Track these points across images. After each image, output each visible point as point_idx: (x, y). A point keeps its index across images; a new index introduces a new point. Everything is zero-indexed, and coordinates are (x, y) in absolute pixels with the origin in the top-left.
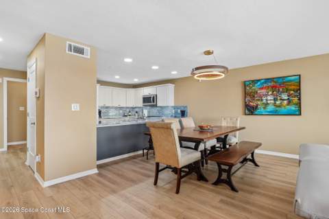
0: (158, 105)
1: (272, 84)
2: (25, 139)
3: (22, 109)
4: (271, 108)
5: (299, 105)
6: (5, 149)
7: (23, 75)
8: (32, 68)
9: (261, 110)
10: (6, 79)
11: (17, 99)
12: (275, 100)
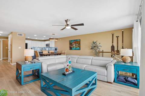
0: (50, 47)
1: (75, 41)
2: (8, 57)
3: (7, 48)
4: (75, 48)
5: (80, 47)
6: (2, 59)
7: (7, 38)
8: (10, 37)
9: (73, 48)
10: (2, 39)
11: (5, 45)
12: (76, 46)
